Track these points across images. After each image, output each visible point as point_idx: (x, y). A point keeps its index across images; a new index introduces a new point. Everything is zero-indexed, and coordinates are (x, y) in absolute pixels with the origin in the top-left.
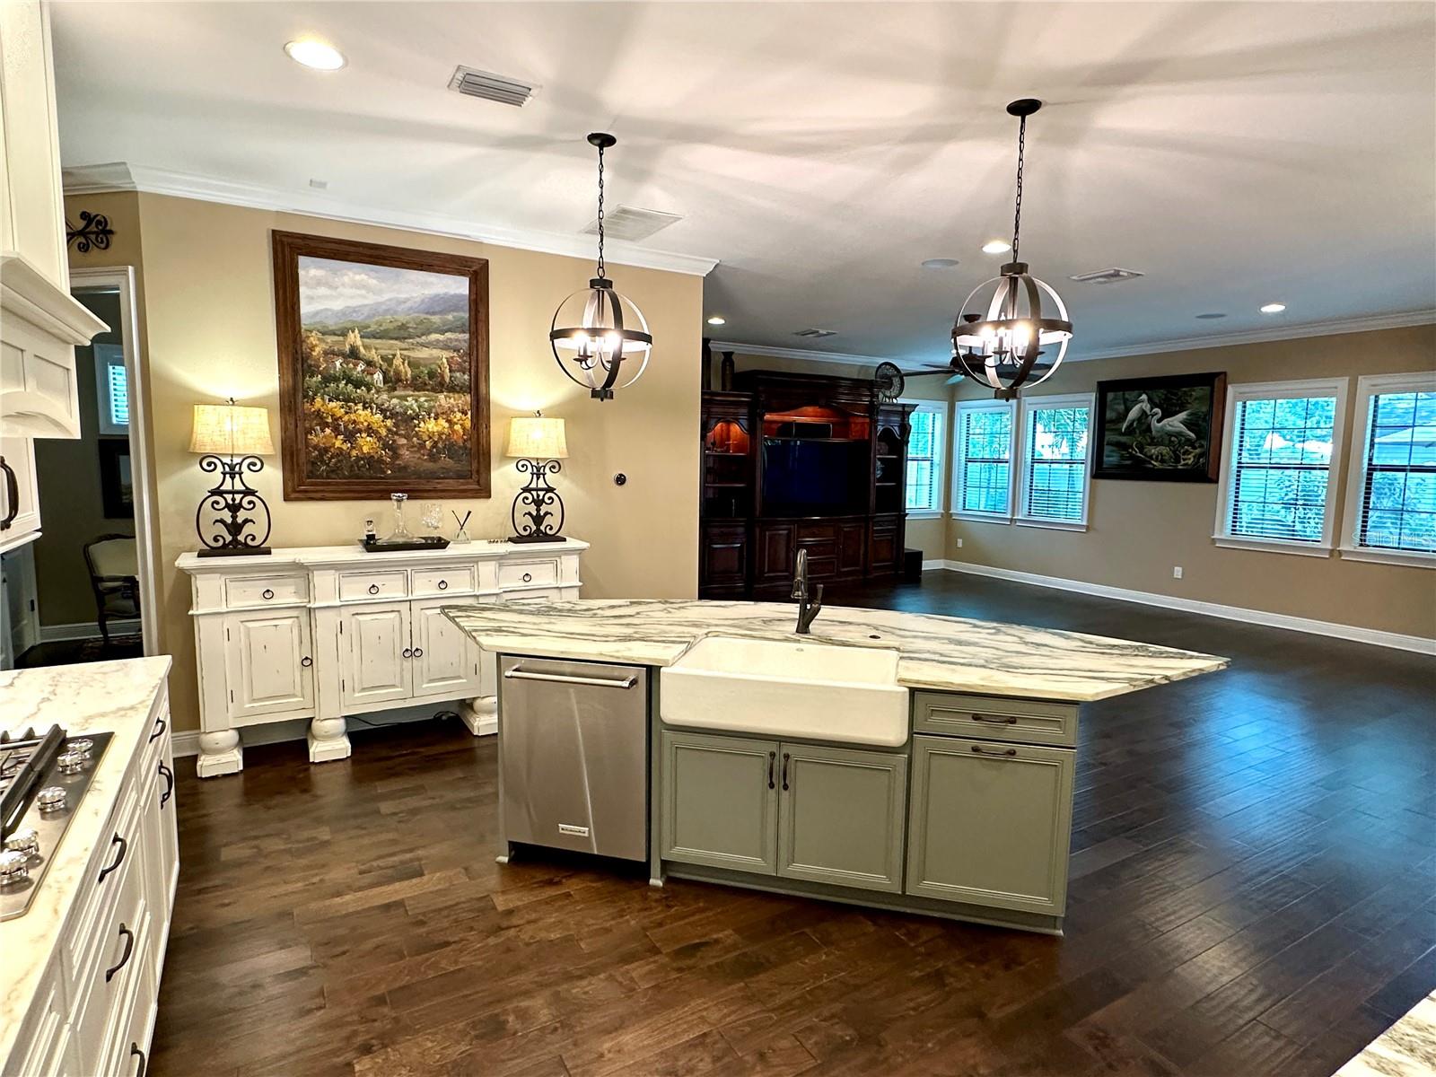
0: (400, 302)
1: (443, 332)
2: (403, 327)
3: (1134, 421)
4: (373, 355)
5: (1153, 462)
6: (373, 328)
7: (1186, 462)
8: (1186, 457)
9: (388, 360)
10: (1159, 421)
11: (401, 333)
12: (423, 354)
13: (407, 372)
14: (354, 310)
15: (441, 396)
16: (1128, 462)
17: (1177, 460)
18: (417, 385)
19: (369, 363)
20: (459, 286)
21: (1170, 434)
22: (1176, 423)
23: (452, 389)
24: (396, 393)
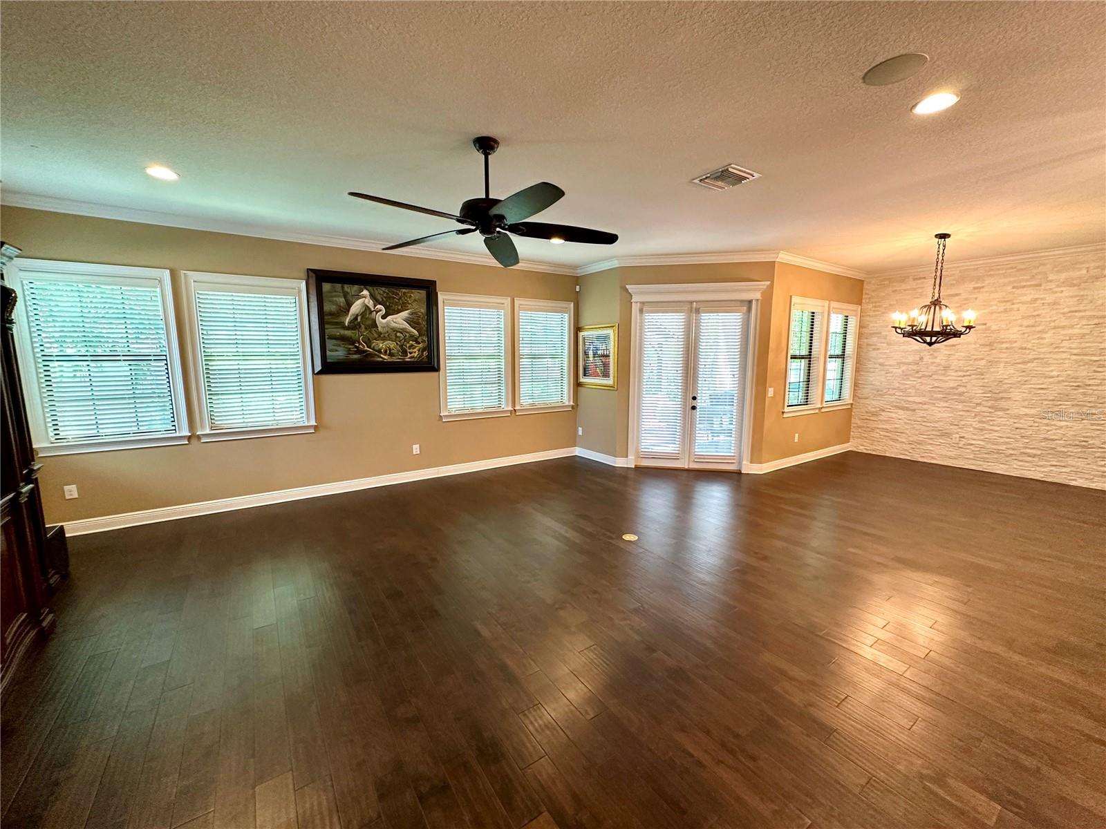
3: (357, 315)
5: (382, 356)
7: (412, 355)
8: (411, 350)
10: (384, 317)
16: (356, 356)
17: (405, 353)
21: (395, 330)
22: (399, 320)
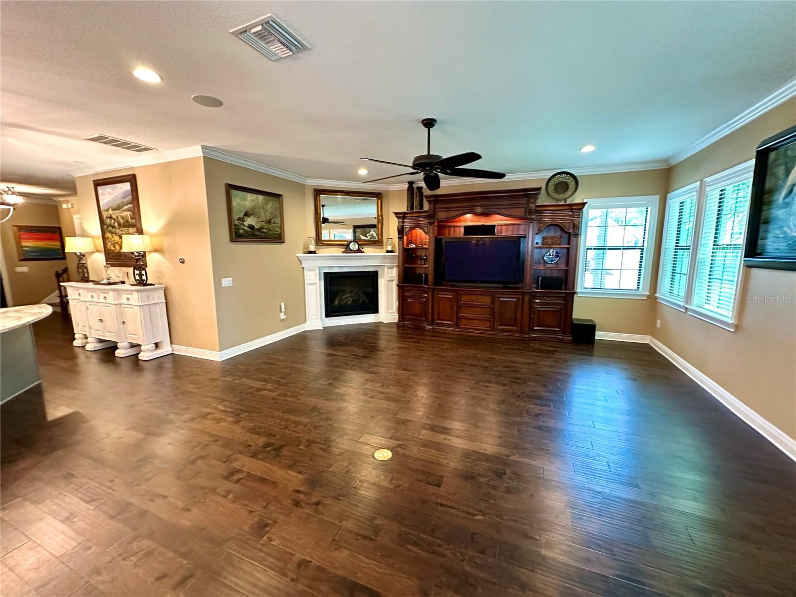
0: (117, 196)
1: (127, 205)
2: (119, 205)
4: (114, 217)
6: (114, 207)
9: (117, 218)
11: (118, 208)
12: (124, 214)
13: (122, 221)
14: (109, 202)
15: (130, 229)
18: (125, 226)
19: (114, 220)
20: (127, 186)
23: (132, 226)
24: (121, 229)
